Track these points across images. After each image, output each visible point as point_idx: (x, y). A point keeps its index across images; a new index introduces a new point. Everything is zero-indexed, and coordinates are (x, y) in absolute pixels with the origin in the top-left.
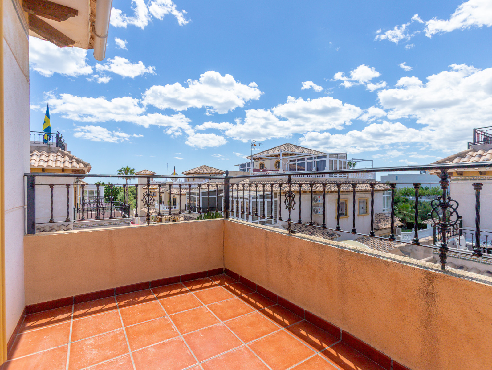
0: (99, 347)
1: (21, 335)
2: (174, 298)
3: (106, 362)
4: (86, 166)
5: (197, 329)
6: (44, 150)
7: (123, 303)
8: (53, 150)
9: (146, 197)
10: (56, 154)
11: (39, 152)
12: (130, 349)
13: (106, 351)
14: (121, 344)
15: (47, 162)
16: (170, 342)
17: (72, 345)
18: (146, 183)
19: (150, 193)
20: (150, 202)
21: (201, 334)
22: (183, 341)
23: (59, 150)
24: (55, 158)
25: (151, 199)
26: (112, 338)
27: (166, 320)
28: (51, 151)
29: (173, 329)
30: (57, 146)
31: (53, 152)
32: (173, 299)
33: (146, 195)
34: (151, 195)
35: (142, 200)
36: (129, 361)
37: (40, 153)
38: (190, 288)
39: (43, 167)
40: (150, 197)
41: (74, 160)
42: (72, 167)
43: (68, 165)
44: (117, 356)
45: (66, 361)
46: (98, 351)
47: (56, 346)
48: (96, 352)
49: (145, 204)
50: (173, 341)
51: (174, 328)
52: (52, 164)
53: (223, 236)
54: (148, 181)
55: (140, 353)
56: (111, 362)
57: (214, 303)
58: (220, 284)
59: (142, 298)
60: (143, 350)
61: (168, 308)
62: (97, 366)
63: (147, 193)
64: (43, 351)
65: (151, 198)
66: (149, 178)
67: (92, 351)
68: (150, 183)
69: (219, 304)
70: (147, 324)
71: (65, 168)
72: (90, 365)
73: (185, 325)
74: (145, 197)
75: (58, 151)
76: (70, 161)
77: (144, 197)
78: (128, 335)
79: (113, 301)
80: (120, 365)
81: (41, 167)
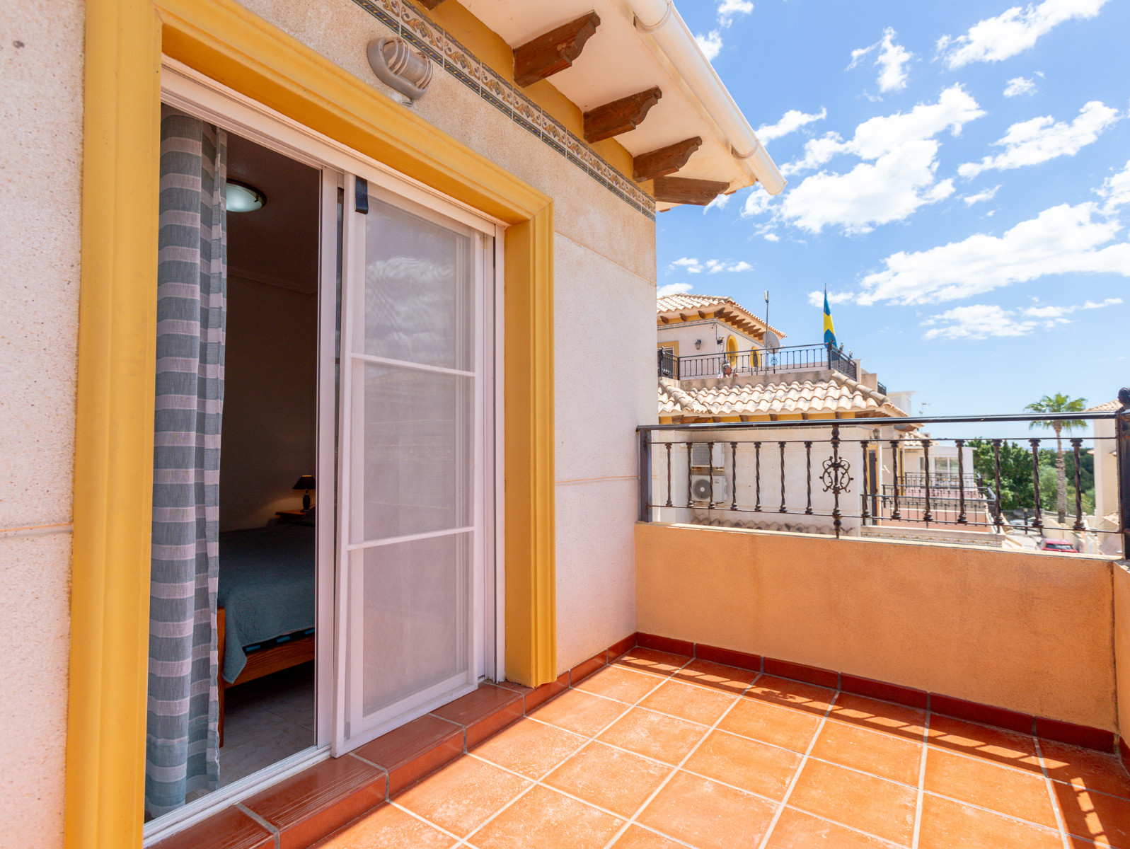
0: (654, 732)
1: (609, 666)
2: (864, 732)
3: (639, 757)
4: (879, 403)
5: (832, 818)
6: (808, 378)
7: (758, 690)
8: (823, 377)
9: (831, 470)
10: (827, 385)
11: (801, 384)
12: (682, 763)
13: (655, 742)
14: (682, 747)
15: (810, 400)
16: (750, 799)
17: (634, 710)
18: (831, 437)
19: (839, 461)
20: (841, 483)
21: (826, 831)
22: (772, 815)
23: (834, 375)
24: (825, 391)
25: (843, 477)
26: (682, 731)
27: (793, 759)
28: (820, 378)
29: (784, 783)
30: (830, 368)
31: (823, 381)
32: (860, 734)
33: (830, 466)
34: (843, 467)
35: (821, 478)
36: (663, 777)
37: (801, 386)
38: (935, 733)
39: (802, 412)
40: (841, 470)
41: (858, 393)
42: (853, 407)
43: (846, 404)
44: (658, 758)
45: (609, 723)
46: (648, 737)
47: (620, 700)
48: (644, 736)
49: (828, 487)
50: (758, 801)
51: (787, 782)
52: (818, 405)
53: (1109, 618)
54: (835, 434)
55: (687, 778)
56: (644, 761)
57: (956, 801)
58: (1050, 773)
59: (799, 699)
60: (696, 778)
61: (827, 743)
62: (627, 753)
63: (833, 460)
64: (605, 697)
65: (843, 474)
66: (836, 425)
67: (642, 731)
68: (839, 437)
69: (969, 812)
70: (754, 745)
71: (839, 411)
72: (621, 746)
73: (817, 793)
74: (829, 471)
75: (832, 378)
76: (851, 396)
77: (826, 471)
78: (705, 741)
79: (747, 679)
80: (648, 773)
81: (800, 412)
